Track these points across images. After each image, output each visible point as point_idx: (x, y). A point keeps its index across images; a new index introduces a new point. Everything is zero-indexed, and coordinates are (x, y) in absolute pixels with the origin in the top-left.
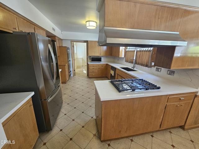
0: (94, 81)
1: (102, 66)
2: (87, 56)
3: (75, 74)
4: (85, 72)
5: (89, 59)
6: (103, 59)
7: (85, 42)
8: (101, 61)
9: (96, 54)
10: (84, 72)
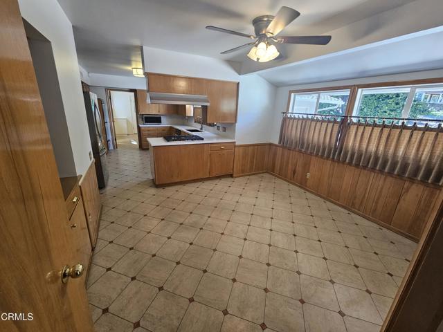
0: (148, 139)
1: (164, 130)
2: (137, 115)
3: (116, 146)
4: (135, 143)
5: (140, 120)
6: (163, 119)
7: (131, 90)
8: (160, 122)
9: (153, 111)
10: (133, 143)
